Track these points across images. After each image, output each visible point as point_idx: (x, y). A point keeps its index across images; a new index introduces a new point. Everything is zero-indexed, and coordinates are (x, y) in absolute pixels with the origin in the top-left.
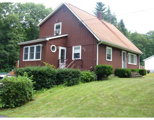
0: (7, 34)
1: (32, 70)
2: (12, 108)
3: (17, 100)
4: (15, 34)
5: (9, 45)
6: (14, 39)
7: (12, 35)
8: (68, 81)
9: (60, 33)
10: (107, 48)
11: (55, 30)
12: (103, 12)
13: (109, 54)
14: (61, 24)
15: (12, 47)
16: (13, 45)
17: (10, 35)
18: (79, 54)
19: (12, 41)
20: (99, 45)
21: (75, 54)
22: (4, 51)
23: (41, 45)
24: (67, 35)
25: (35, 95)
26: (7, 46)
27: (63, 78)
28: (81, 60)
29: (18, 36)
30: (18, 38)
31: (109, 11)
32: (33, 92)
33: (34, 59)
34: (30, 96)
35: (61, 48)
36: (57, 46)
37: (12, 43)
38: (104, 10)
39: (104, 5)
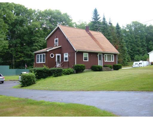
0: (32, 39)
1: (36, 69)
2: (26, 86)
3: (28, 83)
4: (37, 38)
5: (34, 47)
6: (37, 42)
7: (35, 39)
8: (55, 74)
9: (58, 45)
10: (84, 53)
11: (55, 43)
12: (98, 20)
13: (86, 57)
14: (58, 39)
15: (36, 49)
16: (36, 47)
17: (34, 39)
18: (67, 58)
19: (36, 44)
20: (76, 53)
21: (65, 58)
22: (30, 52)
23: (45, 54)
24: (61, 46)
25: (37, 81)
26: (32, 48)
27: (52, 73)
28: (68, 62)
29: (40, 40)
30: (41, 41)
31: (104, 19)
32: (35, 80)
33: (42, 62)
34: (33, 82)
35: (57, 55)
36: (54, 54)
37: (36, 46)
38: (99, 19)
39: (98, 16)
